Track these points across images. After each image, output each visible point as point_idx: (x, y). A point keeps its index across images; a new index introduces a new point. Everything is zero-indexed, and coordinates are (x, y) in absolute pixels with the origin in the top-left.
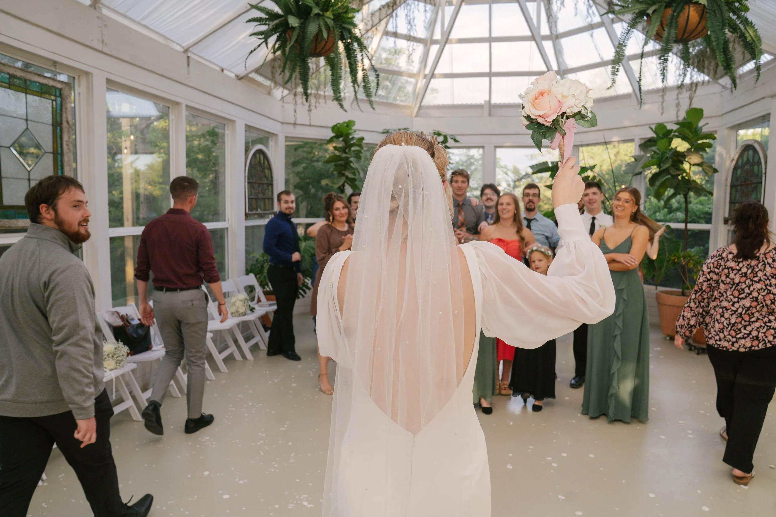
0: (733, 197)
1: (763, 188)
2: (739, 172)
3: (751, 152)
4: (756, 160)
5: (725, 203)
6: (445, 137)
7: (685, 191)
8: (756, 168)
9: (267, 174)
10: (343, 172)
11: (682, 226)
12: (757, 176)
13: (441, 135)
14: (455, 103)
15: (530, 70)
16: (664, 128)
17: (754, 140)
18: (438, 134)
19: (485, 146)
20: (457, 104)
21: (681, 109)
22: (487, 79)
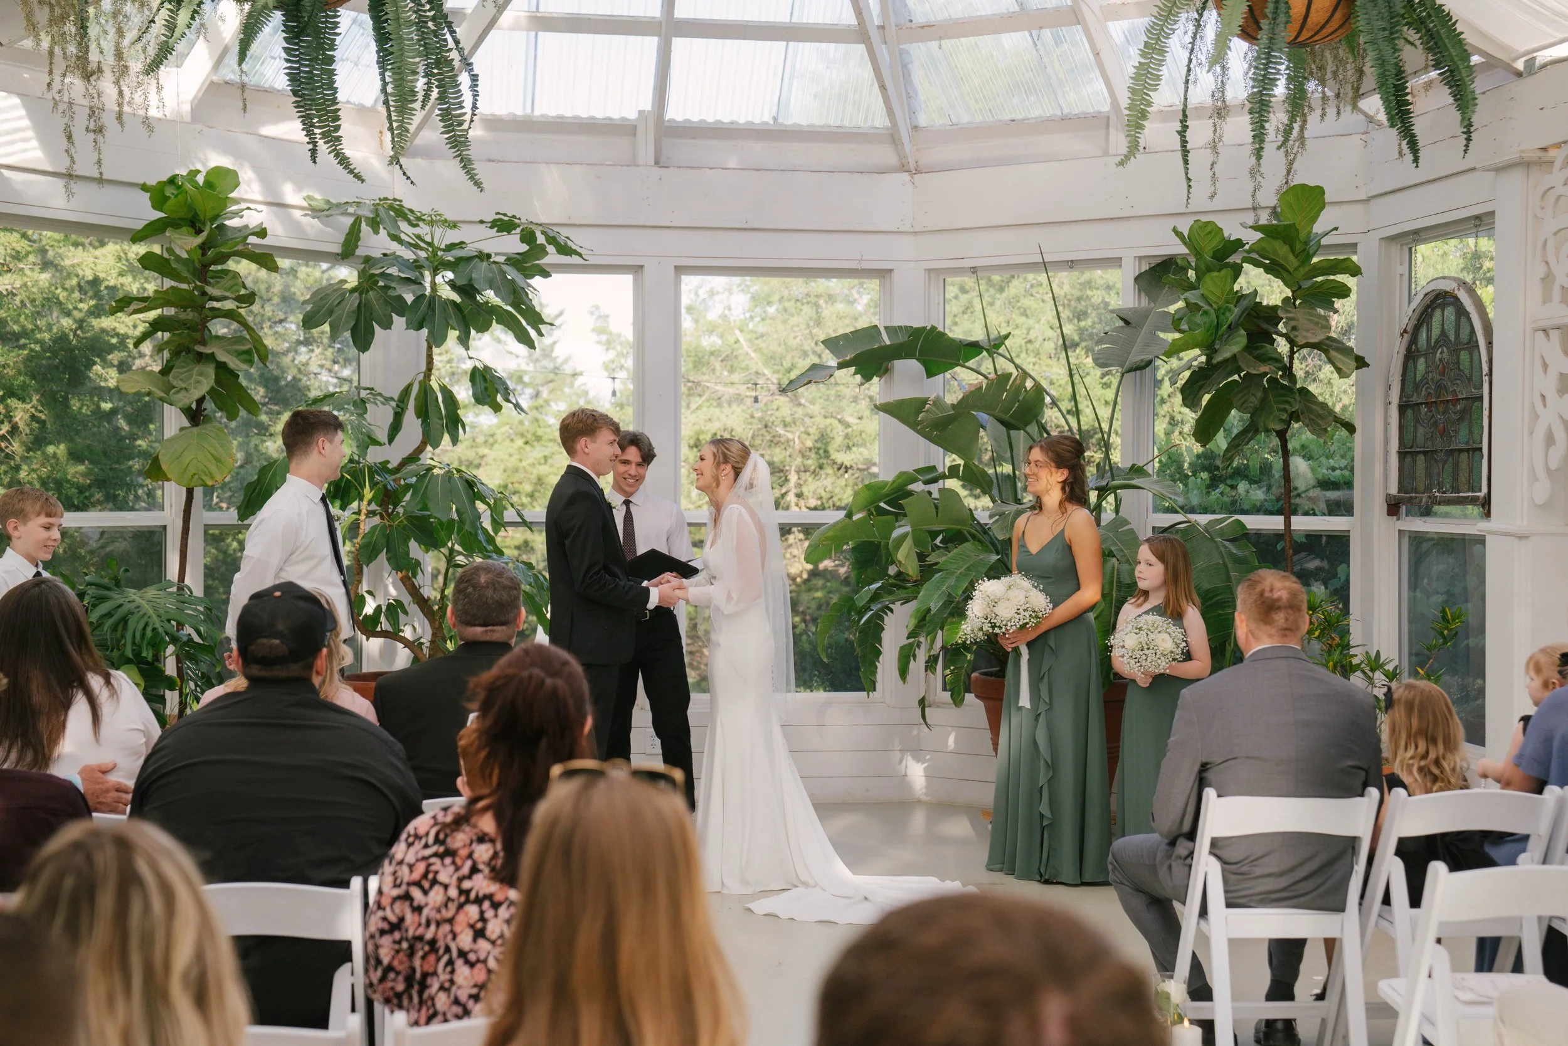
0: (1409, 436)
1: (1486, 413)
2: (1421, 364)
3: (1450, 312)
4: (1464, 335)
5: (1386, 453)
6: (530, 237)
7: (1281, 420)
8: (1464, 356)
11: (1276, 523)
12: (1470, 379)
13: (516, 226)
14: (537, 113)
15: (794, 20)
16: (1215, 235)
17: (1455, 279)
18: (504, 225)
19: (642, 267)
20: (542, 116)
21: (1263, 182)
22: (652, 43)
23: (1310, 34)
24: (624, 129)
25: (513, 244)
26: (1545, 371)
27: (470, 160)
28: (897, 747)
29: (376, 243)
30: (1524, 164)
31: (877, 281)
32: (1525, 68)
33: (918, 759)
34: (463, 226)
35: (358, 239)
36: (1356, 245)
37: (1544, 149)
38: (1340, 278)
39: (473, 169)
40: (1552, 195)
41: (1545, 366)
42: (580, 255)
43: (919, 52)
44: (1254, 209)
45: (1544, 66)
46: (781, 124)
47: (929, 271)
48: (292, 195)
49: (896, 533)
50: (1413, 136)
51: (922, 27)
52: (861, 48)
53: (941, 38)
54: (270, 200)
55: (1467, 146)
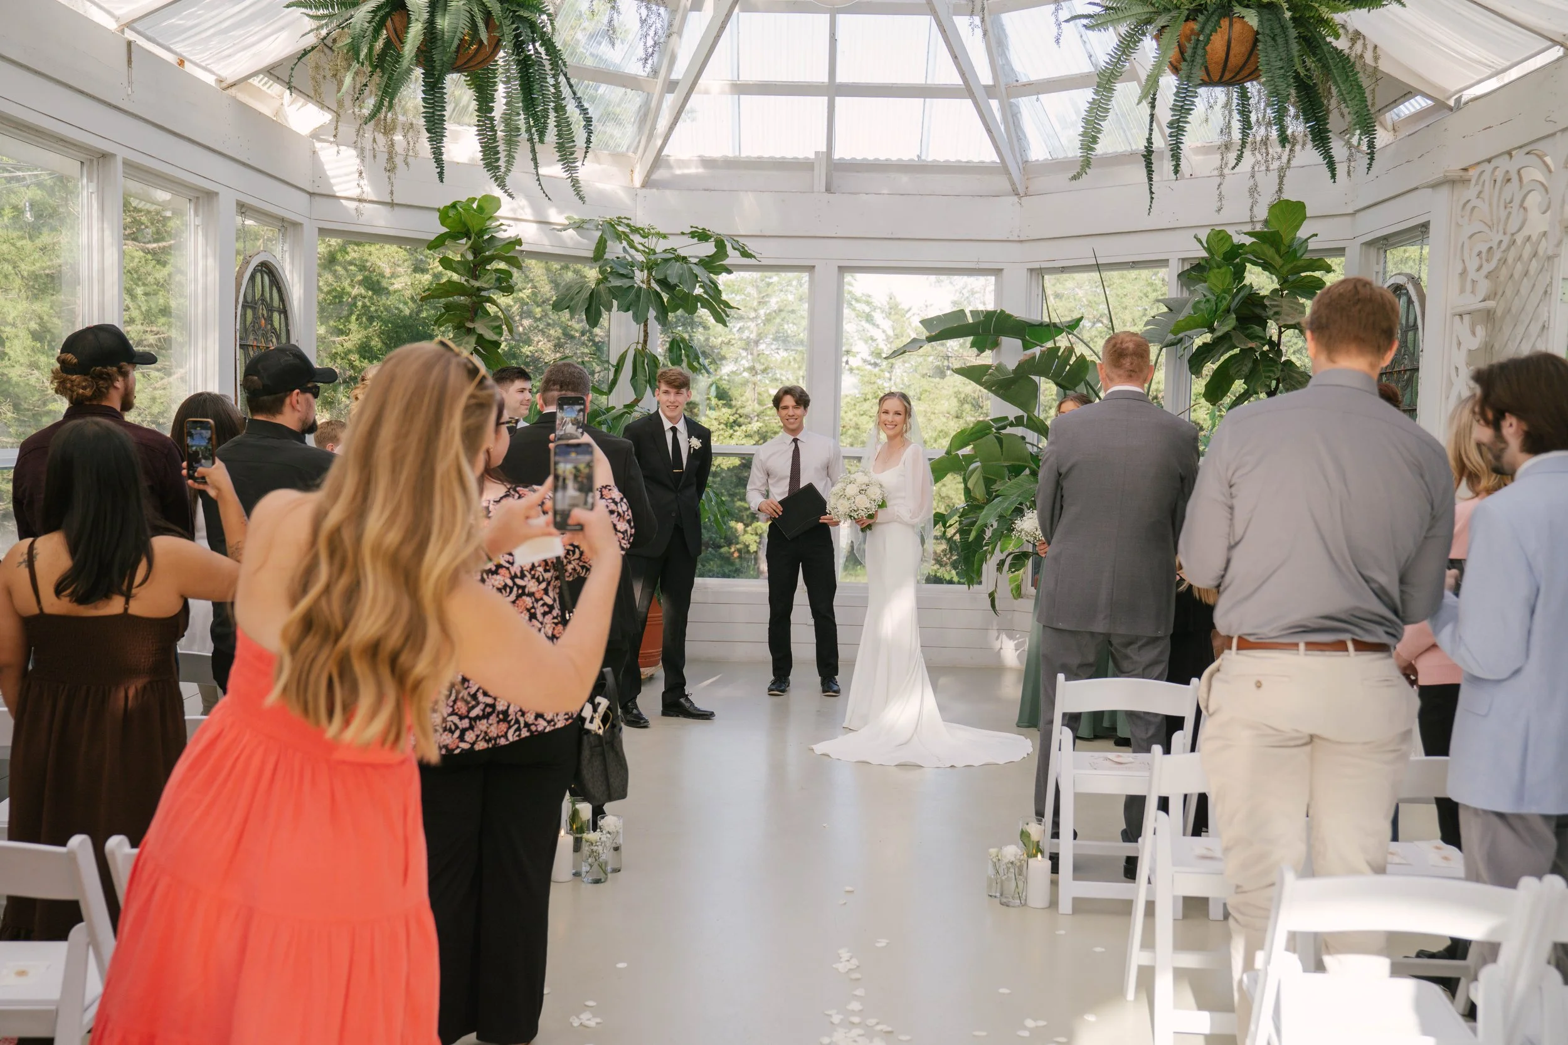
4: (1410, 321)
6: (720, 244)
8: (1410, 336)
9: (276, 324)
10: (470, 325)
12: (1413, 354)
13: (711, 237)
14: (743, 155)
15: (929, 82)
16: (1227, 240)
17: (1407, 275)
18: (702, 236)
19: (814, 267)
20: (747, 157)
21: (1260, 199)
22: (824, 100)
23: (1232, 75)
24: (803, 166)
25: (708, 249)
26: (1459, 349)
27: (577, 180)
28: (995, 627)
29: (615, 250)
30: (1452, 182)
31: (993, 278)
32: (1455, 104)
33: (1011, 637)
34: (671, 237)
35: (605, 247)
36: (1344, 249)
37: (1465, 170)
38: (1317, 274)
39: (579, 187)
40: (1469, 206)
41: (1459, 344)
42: (754, 257)
43: (1026, 105)
44: (1252, 222)
45: (1466, 103)
46: (924, 161)
47: (1031, 270)
48: (555, 216)
49: (972, 467)
50: (1331, 157)
51: (1024, 85)
52: (969, 102)
53: (1038, 93)
54: (539, 220)
55: (1370, 165)
